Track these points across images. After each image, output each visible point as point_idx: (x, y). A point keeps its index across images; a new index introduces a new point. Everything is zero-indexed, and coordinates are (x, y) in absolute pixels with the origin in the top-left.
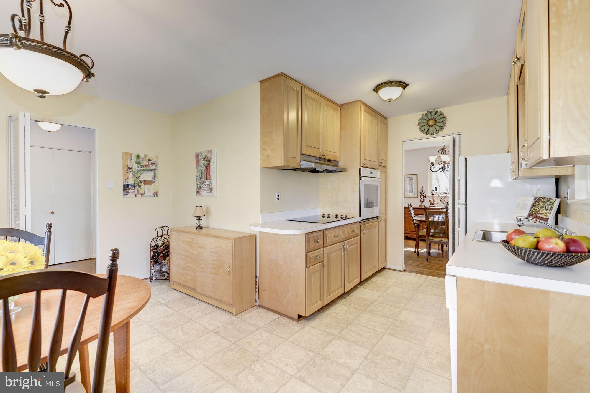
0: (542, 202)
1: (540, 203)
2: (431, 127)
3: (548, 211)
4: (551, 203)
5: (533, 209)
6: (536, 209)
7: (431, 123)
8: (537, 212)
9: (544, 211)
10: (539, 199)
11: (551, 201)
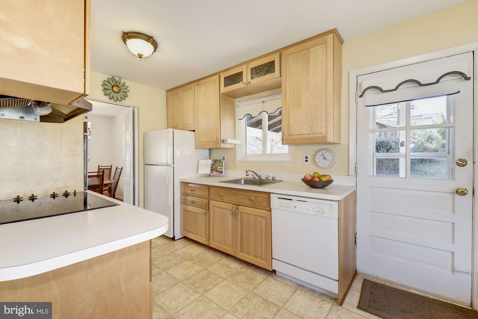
0: (218, 162)
1: (217, 163)
2: (112, 91)
3: (221, 167)
4: (222, 163)
5: (214, 167)
6: (215, 166)
7: (115, 89)
8: (217, 168)
9: (220, 167)
11: (221, 162)
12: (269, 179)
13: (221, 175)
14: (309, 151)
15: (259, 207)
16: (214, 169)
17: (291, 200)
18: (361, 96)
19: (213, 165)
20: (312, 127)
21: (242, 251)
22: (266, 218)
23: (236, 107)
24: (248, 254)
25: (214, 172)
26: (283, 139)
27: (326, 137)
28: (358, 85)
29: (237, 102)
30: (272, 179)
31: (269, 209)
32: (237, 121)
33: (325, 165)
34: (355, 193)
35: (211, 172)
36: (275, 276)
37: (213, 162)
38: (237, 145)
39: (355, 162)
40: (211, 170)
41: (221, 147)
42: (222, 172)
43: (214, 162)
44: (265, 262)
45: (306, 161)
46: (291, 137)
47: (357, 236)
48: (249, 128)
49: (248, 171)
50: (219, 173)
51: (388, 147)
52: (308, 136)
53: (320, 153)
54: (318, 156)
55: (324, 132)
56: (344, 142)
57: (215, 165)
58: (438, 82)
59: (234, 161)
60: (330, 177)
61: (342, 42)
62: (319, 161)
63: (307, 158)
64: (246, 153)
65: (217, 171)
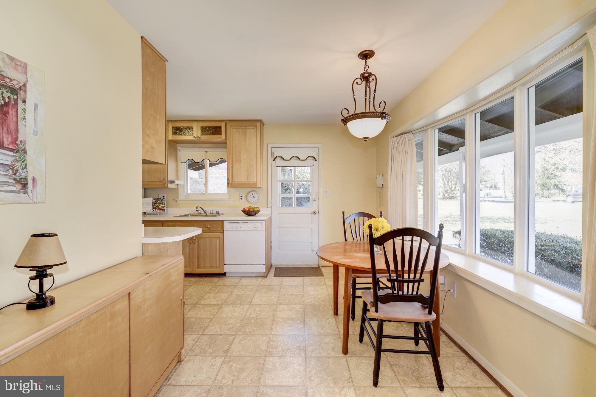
1: (159, 201)
3: (163, 205)
4: (163, 201)
5: (155, 205)
8: (159, 206)
9: (162, 206)
10: (157, 199)
12: (213, 213)
13: (163, 212)
14: (243, 192)
15: (215, 232)
16: (156, 207)
17: (238, 223)
18: (274, 160)
19: (155, 203)
20: (248, 177)
21: (199, 267)
22: (220, 238)
23: (179, 151)
24: (205, 267)
25: (157, 210)
26: (228, 184)
27: (256, 184)
28: (273, 154)
29: (179, 147)
30: (216, 213)
31: (222, 232)
32: (179, 164)
33: (254, 202)
34: (271, 217)
35: (154, 210)
36: (225, 277)
37: (154, 201)
38: (179, 185)
39: (271, 200)
40: (153, 208)
41: (168, 187)
42: (164, 210)
43: (156, 201)
44: (219, 269)
45: (241, 199)
46: (234, 183)
47: (272, 243)
48: (189, 171)
49: (198, 207)
50: (161, 210)
51: (286, 188)
52: (245, 182)
53: (251, 194)
54: (249, 196)
55: (255, 181)
56: (265, 187)
57: (157, 203)
58: (306, 160)
59: (176, 200)
60: (259, 208)
61: (263, 125)
62: (250, 199)
63: (242, 196)
64: (187, 193)
65: (159, 209)
